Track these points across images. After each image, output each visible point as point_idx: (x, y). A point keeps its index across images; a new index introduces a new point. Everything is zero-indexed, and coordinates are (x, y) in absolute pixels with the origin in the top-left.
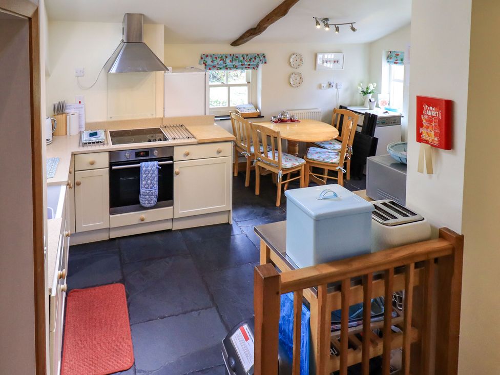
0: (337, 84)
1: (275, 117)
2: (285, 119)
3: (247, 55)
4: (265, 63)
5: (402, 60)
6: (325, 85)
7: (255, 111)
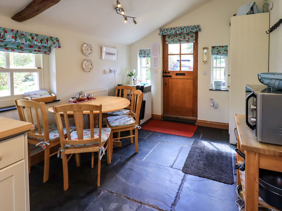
0: (114, 70)
1: (73, 98)
2: (83, 98)
3: (37, 35)
4: (59, 47)
5: (148, 54)
6: (108, 71)
7: (50, 96)
